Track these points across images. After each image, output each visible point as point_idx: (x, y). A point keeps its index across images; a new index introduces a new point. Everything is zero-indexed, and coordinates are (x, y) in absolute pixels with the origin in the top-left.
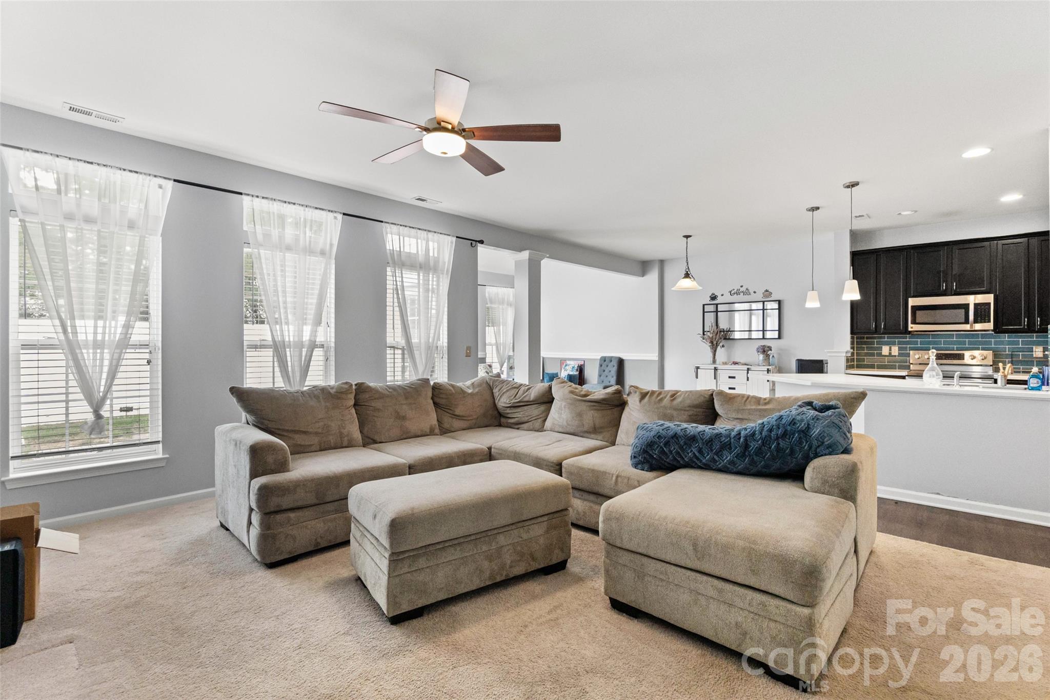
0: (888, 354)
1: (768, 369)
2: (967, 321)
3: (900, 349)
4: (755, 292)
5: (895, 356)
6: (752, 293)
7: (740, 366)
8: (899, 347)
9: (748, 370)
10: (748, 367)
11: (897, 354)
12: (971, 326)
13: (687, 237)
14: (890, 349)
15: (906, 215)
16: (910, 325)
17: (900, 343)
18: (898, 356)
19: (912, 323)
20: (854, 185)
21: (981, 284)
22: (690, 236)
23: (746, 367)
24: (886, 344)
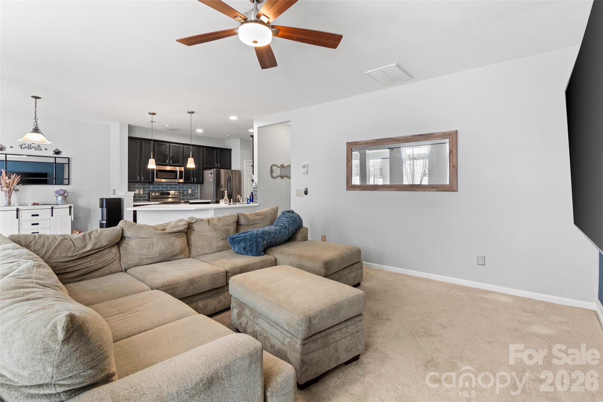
0: (138, 193)
1: (70, 206)
2: (176, 178)
3: (144, 191)
4: (46, 149)
5: (141, 194)
6: (44, 150)
7: (41, 206)
8: (143, 190)
9: (52, 208)
10: (52, 206)
11: (142, 193)
12: (178, 180)
13: (36, 98)
14: (139, 191)
15: (166, 126)
16: (155, 179)
17: (143, 188)
18: (143, 194)
19: (156, 178)
20: (193, 113)
21: (179, 162)
22: (39, 98)
23: (50, 207)
24: (137, 188)
